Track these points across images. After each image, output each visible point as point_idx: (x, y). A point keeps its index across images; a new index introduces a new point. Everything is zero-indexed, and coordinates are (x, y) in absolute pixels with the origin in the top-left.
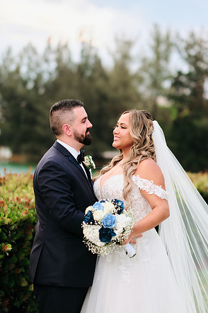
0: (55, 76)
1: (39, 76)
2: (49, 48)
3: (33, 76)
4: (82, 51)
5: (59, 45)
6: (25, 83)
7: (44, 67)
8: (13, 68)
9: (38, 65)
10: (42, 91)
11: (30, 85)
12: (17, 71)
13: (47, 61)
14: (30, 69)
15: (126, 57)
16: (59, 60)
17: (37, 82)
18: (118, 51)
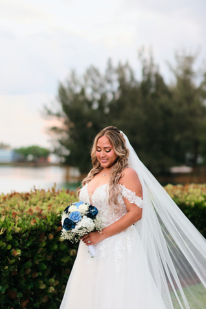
0: (118, 96)
1: (104, 96)
2: (110, 67)
3: (98, 96)
4: (144, 70)
5: (120, 65)
6: (90, 104)
7: (108, 87)
8: (78, 90)
9: (101, 86)
10: (107, 110)
11: (95, 106)
12: (83, 92)
13: (109, 81)
14: (95, 90)
16: (122, 80)
17: (101, 102)
18: (179, 68)
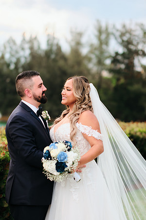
0: (29, 59)
1: (18, 60)
2: (24, 39)
3: (14, 60)
4: (48, 41)
5: (31, 37)
6: (8, 65)
7: (21, 53)
9: (17, 52)
10: (20, 70)
11: (12, 67)
12: (3, 57)
13: (23, 49)
14: (12, 55)
15: (78, 44)
16: (31, 48)
17: (16, 64)
18: (72, 40)
